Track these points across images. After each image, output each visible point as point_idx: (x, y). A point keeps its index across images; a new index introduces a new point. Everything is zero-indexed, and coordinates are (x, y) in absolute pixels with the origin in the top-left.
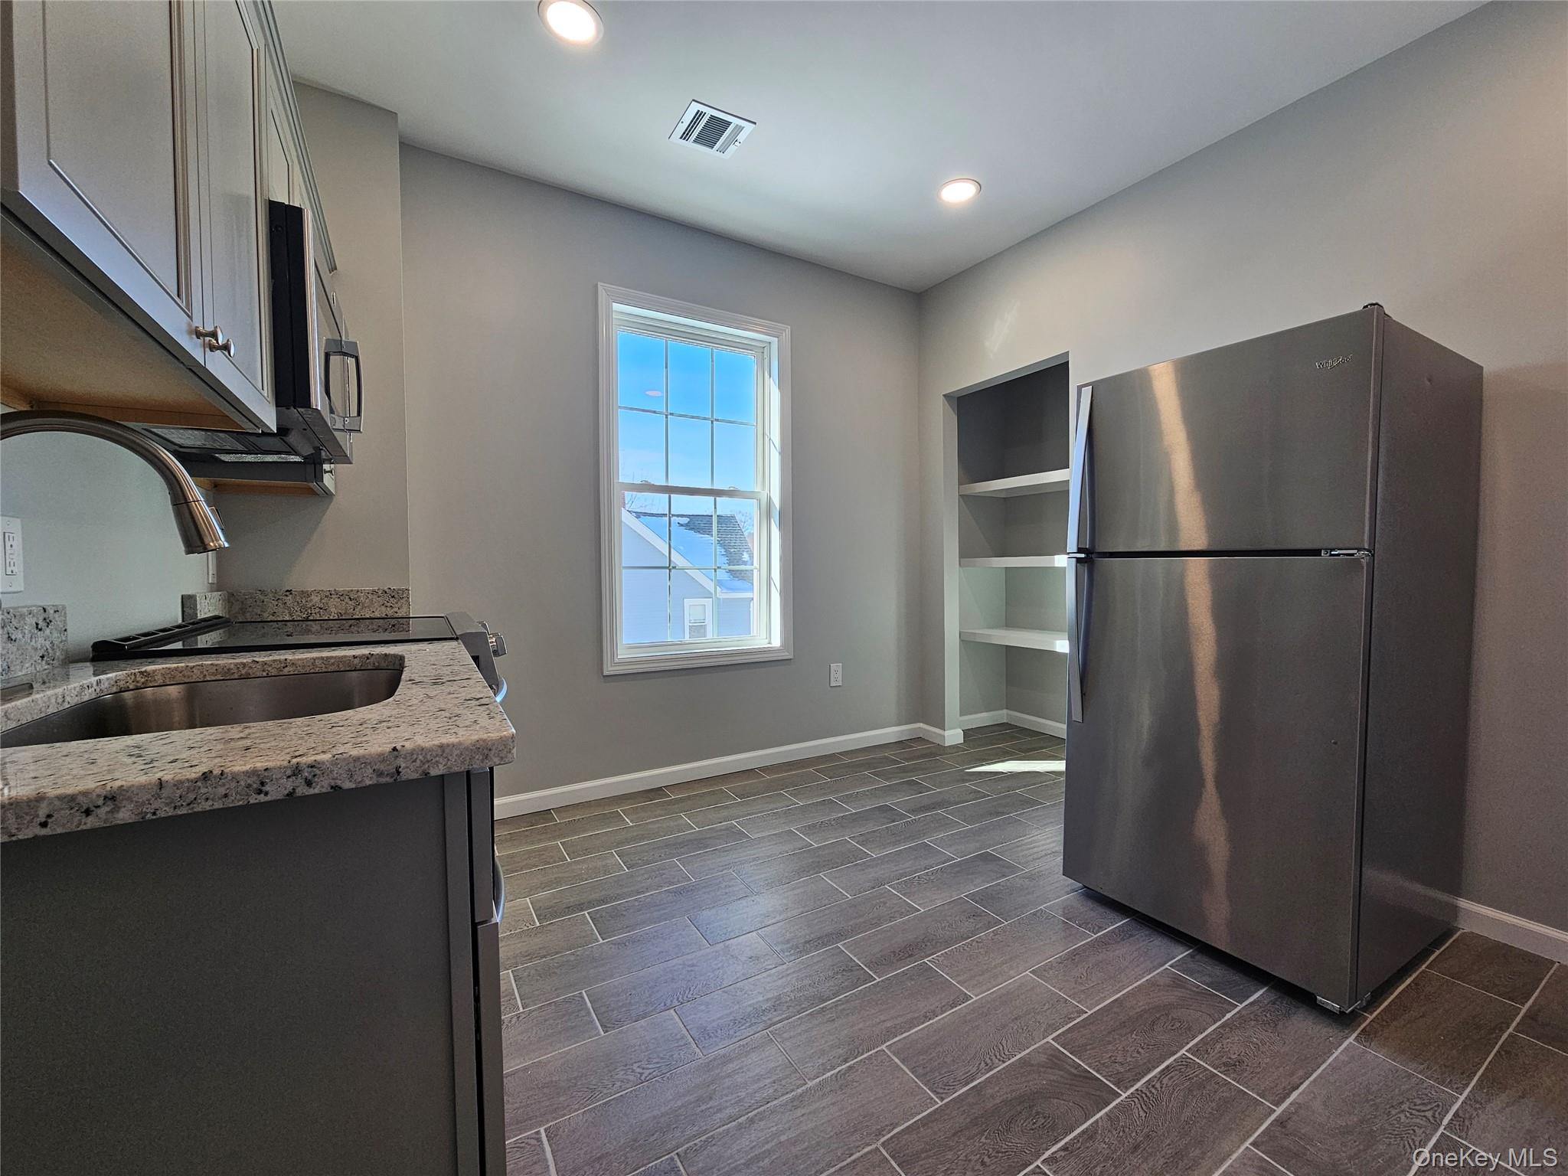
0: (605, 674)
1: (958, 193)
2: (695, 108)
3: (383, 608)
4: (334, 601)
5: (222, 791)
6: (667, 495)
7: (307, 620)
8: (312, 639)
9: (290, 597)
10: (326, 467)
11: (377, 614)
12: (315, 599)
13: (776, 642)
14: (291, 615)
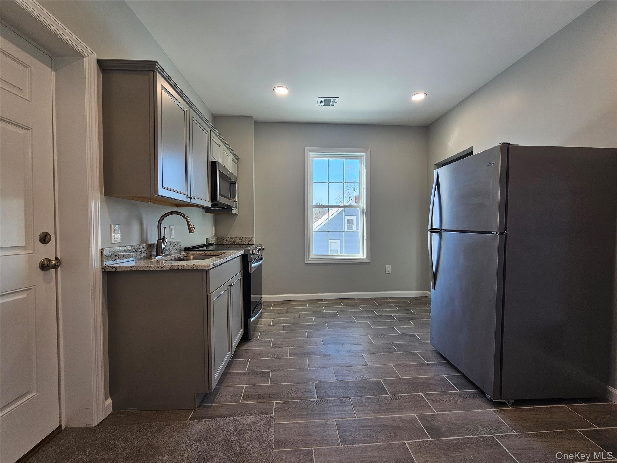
0: (306, 263)
1: (418, 97)
2: (320, 99)
3: (248, 242)
4: (237, 240)
5: (174, 267)
6: (328, 208)
7: (232, 244)
8: (233, 249)
9: (229, 239)
10: (233, 209)
11: (246, 243)
12: (234, 239)
13: (365, 257)
14: (229, 243)
